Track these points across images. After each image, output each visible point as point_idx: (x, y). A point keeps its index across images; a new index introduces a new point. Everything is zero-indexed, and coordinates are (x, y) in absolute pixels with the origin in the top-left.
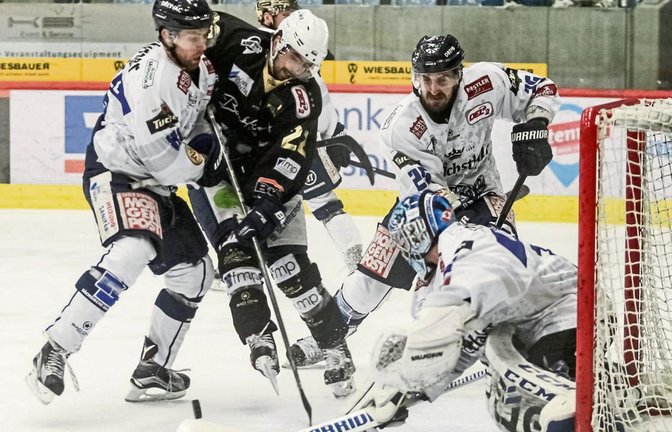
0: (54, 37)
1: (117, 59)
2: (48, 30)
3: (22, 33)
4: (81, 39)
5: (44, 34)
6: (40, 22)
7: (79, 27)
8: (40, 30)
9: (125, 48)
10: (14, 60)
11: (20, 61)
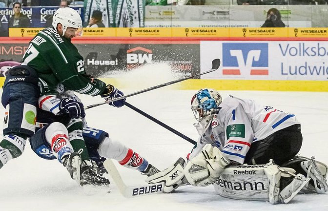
0: (221, 19)
1: (244, 28)
2: (219, 16)
3: (208, 18)
4: (233, 20)
5: (217, 18)
6: (215, 13)
8: (215, 16)
9: (250, 24)
10: (202, 29)
11: (205, 29)
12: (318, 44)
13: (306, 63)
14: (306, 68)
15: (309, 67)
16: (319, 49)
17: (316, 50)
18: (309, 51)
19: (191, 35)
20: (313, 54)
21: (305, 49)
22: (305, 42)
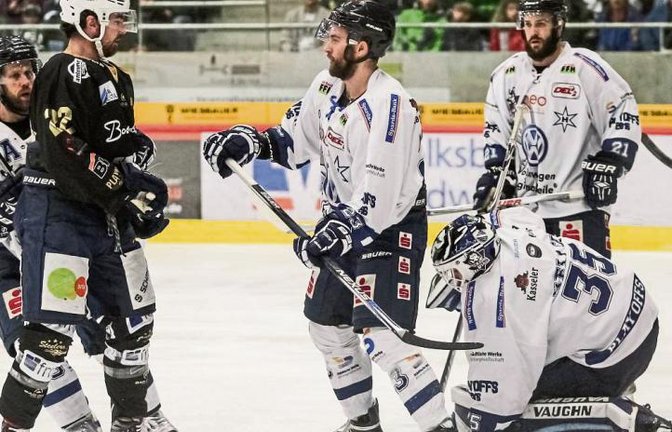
0: (241, 83)
2: (237, 77)
3: (212, 80)
4: (268, 85)
5: (232, 81)
6: (228, 70)
7: (265, 74)
8: (229, 76)
10: (205, 105)
11: (212, 106)
12: (472, 141)
13: (444, 183)
14: (443, 194)
15: (451, 193)
16: (473, 151)
17: (466, 154)
18: (451, 157)
19: (179, 119)
20: (460, 162)
21: (442, 150)
22: (443, 137)
